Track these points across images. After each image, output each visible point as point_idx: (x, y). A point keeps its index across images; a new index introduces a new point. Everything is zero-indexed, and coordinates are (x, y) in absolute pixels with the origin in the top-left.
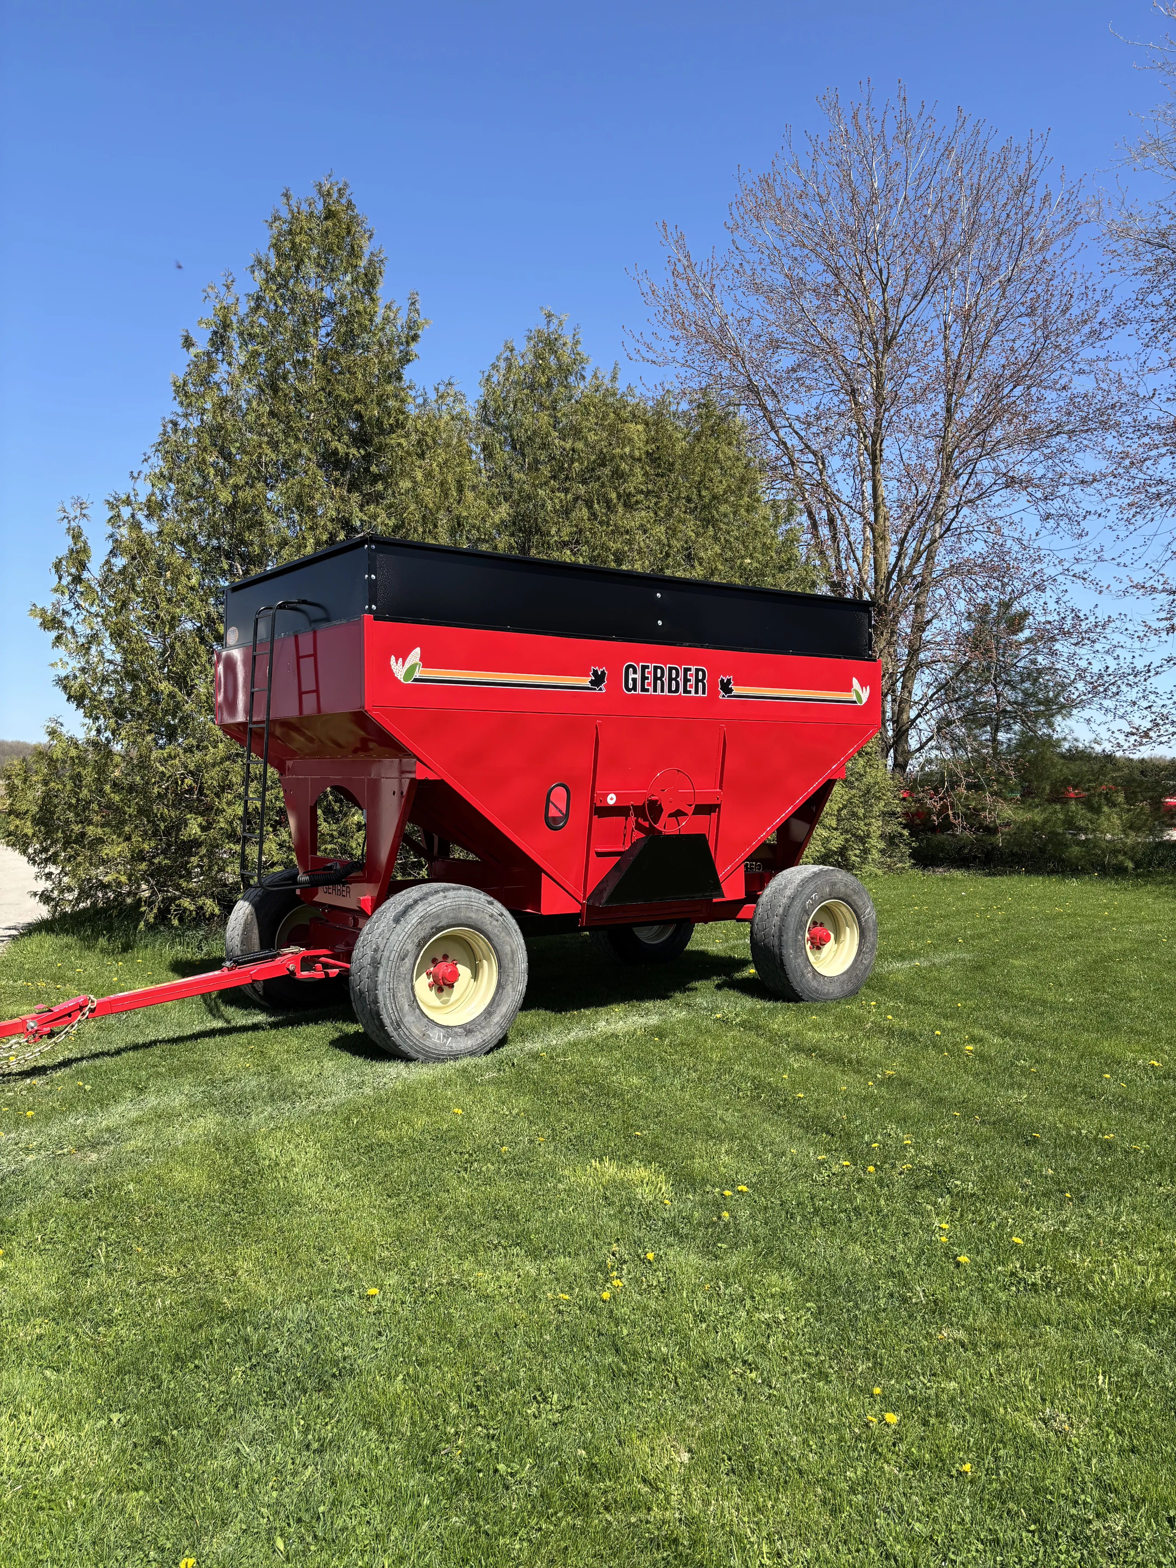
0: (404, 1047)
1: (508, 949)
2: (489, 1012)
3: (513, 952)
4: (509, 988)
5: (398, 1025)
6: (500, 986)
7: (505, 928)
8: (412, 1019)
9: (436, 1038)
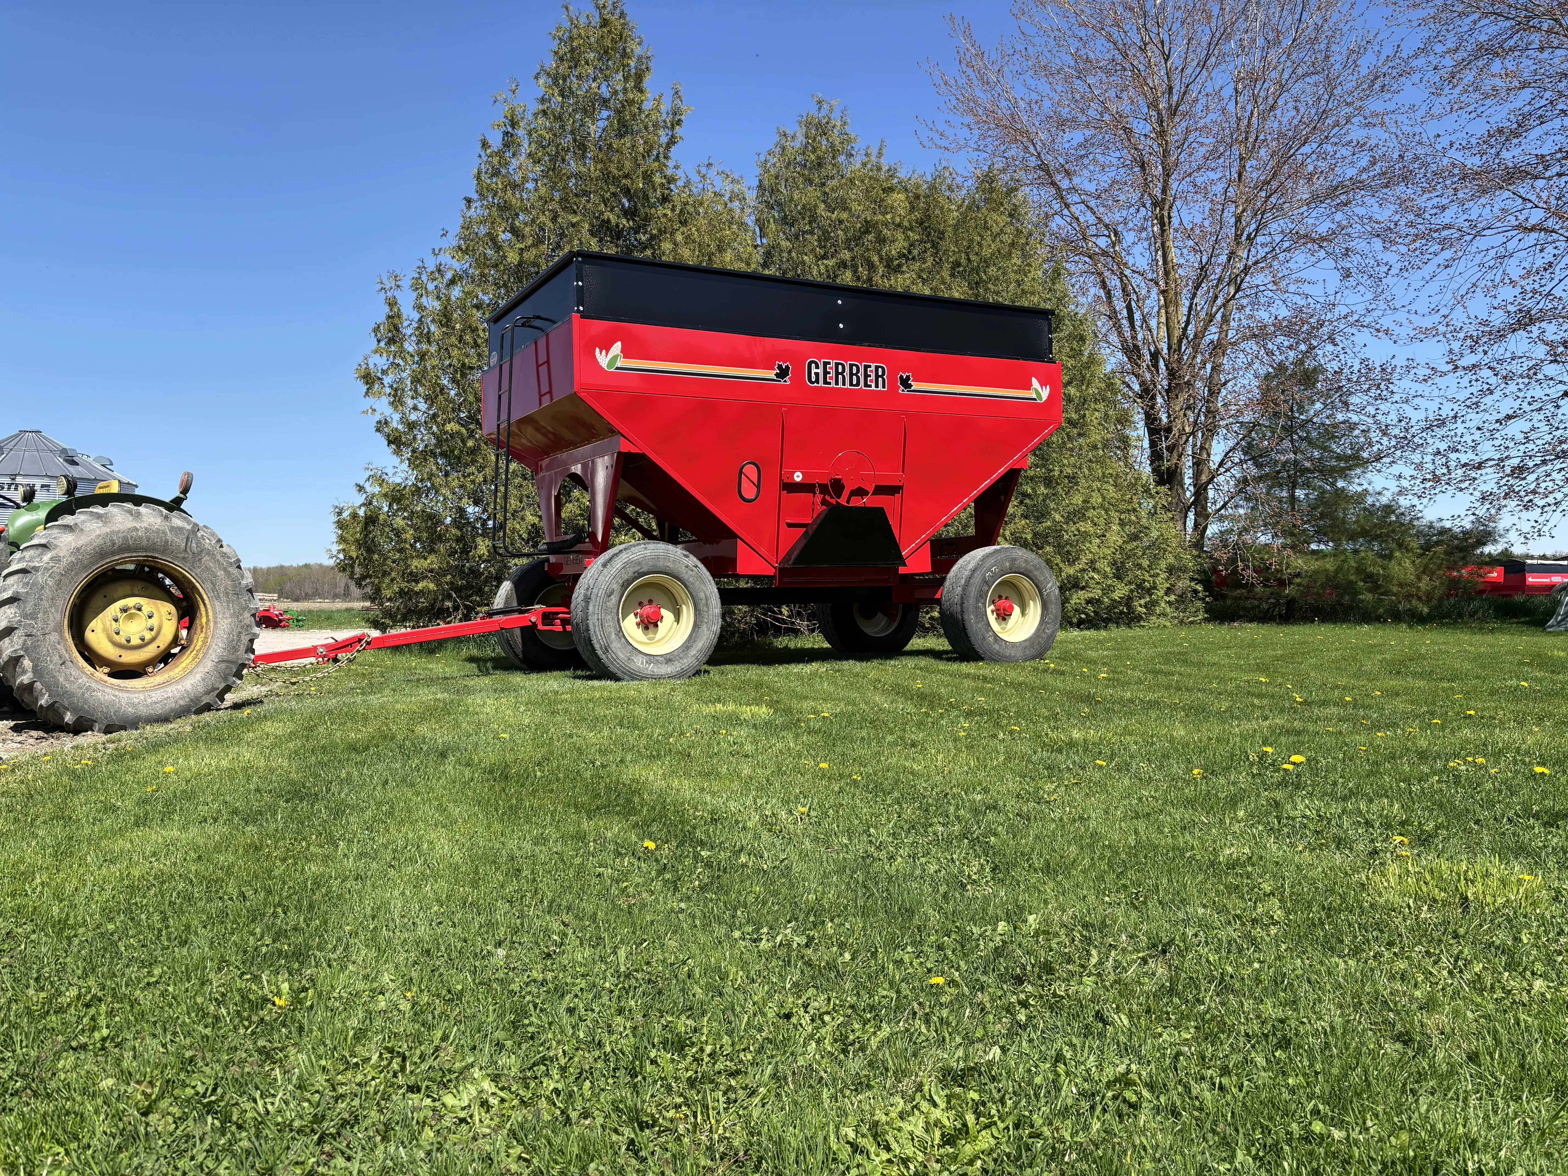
0: (612, 668)
1: (702, 595)
2: (687, 646)
3: (707, 599)
4: (704, 627)
5: (606, 649)
6: (696, 626)
7: (700, 577)
8: (619, 645)
9: (639, 663)
